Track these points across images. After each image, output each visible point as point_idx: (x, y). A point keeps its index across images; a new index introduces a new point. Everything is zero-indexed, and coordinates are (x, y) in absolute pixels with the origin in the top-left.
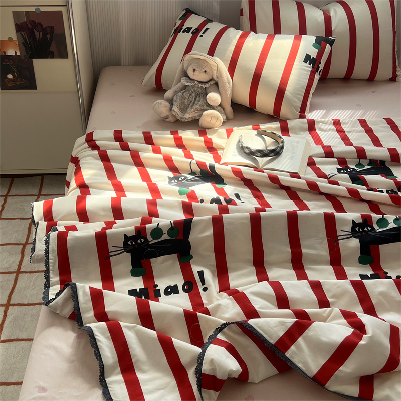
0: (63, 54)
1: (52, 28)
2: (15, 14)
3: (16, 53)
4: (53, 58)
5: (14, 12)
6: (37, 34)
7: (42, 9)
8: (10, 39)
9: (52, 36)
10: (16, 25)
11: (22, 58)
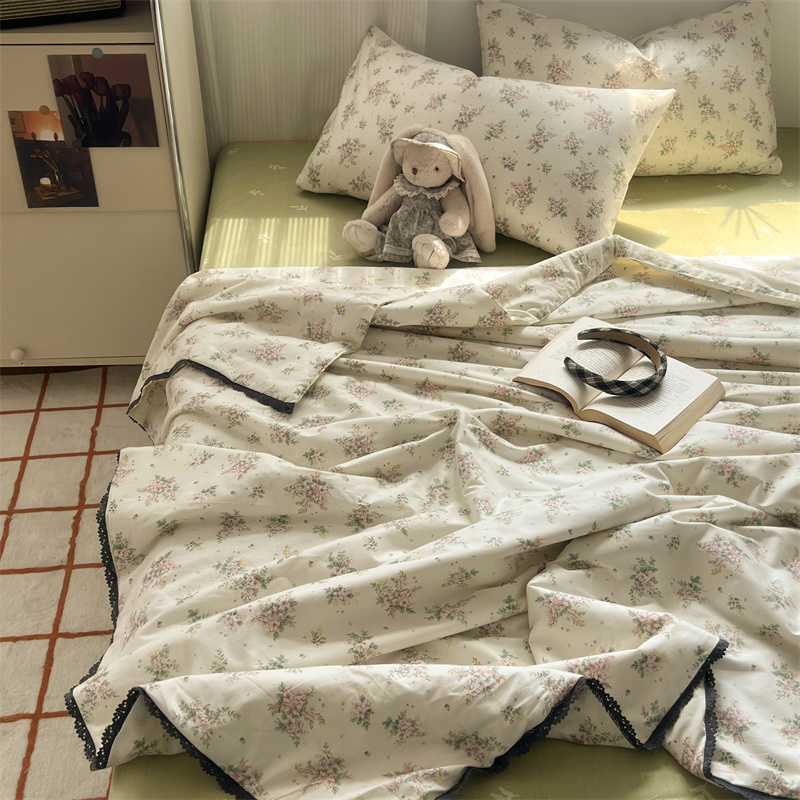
3: (56, 136)
4: (130, 146)
5: (49, 57)
6: (97, 99)
7: (107, 51)
8: (45, 110)
9: (126, 103)
10: (56, 82)
11: (69, 146)
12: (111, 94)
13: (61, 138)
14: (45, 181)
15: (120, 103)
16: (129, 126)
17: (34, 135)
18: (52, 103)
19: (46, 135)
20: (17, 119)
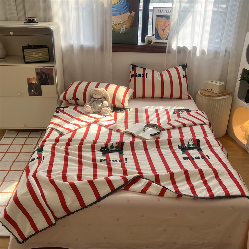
0: (52, 83)
1: (49, 74)
2: (36, 69)
3: (35, 83)
4: (49, 85)
5: (36, 68)
6: (43, 76)
7: (46, 67)
8: (34, 78)
9: (48, 77)
10: (36, 73)
11: (37, 84)
12: (46, 75)
13: (36, 83)
14: (33, 91)
15: (47, 77)
16: (49, 81)
17: (31, 82)
18: (35, 77)
19: (33, 82)
20: (28, 79)
